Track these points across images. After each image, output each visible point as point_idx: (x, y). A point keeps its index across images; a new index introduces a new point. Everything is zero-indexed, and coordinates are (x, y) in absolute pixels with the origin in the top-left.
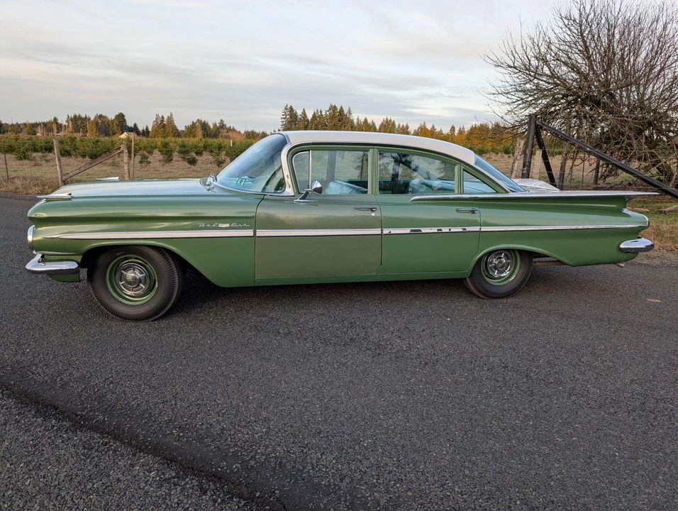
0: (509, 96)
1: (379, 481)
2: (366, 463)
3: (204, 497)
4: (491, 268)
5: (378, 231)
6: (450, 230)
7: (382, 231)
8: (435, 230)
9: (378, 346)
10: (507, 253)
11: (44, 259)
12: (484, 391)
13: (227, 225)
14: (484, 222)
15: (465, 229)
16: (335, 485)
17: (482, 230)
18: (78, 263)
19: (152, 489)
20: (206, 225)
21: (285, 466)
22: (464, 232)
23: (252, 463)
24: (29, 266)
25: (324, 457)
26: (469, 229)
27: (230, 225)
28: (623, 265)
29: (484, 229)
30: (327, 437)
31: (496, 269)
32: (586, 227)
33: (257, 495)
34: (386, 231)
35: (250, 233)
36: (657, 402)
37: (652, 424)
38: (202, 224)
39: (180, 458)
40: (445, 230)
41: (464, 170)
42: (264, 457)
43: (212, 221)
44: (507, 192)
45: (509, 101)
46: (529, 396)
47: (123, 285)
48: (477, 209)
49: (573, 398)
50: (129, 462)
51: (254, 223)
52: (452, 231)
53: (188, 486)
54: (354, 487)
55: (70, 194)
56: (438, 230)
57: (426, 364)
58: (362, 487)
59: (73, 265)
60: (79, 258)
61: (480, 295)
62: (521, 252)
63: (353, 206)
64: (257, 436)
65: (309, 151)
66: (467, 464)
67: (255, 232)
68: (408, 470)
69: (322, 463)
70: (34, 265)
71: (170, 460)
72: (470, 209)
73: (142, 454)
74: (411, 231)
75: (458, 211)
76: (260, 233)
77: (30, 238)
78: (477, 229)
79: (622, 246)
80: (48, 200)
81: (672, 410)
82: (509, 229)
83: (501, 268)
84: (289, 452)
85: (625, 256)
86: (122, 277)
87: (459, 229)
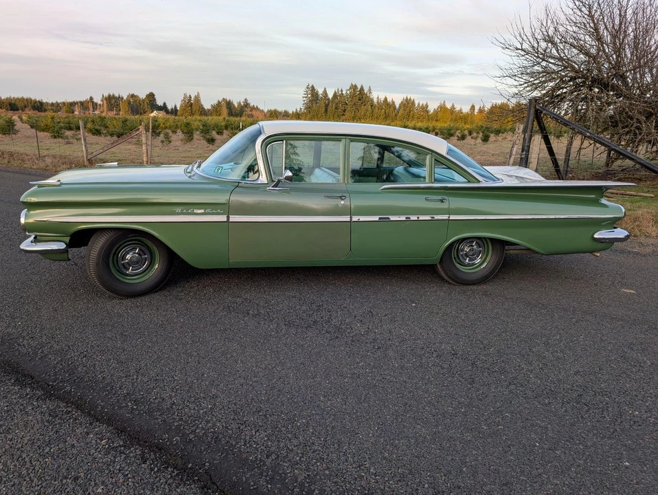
0: (517, 79)
1: (302, 459)
2: (295, 442)
3: (143, 465)
4: (462, 255)
5: (347, 219)
6: (418, 218)
7: (351, 218)
8: (403, 218)
9: (338, 329)
10: (478, 241)
11: (36, 240)
12: (427, 377)
13: (202, 211)
14: (453, 211)
15: (432, 218)
16: (261, 460)
17: (451, 218)
18: (66, 244)
19: (100, 456)
20: (182, 210)
21: (220, 440)
22: (433, 220)
23: (191, 436)
24: (23, 246)
25: (258, 434)
26: (437, 217)
27: (205, 211)
28: (598, 255)
30: (265, 416)
31: (467, 256)
32: (557, 217)
33: (189, 466)
34: (355, 219)
35: (223, 218)
36: (595, 395)
37: (582, 417)
38: (179, 210)
39: (129, 429)
40: (414, 218)
41: (435, 160)
42: (203, 432)
43: (188, 207)
44: (479, 182)
45: (516, 83)
46: (470, 384)
48: (446, 197)
49: (512, 387)
50: (85, 430)
51: (228, 208)
52: (420, 219)
53: (132, 455)
54: (278, 464)
55: (59, 181)
56: (407, 218)
57: (379, 348)
58: (285, 464)
59: (62, 246)
60: (67, 239)
61: (451, 281)
62: (493, 240)
63: (324, 194)
64: (202, 411)
65: (283, 141)
66: (388, 447)
67: (228, 218)
68: (332, 450)
69: (255, 440)
70: (27, 245)
71: (121, 431)
72: (440, 198)
73: (98, 423)
74: (380, 218)
75: (426, 199)
76: (233, 218)
77: (23, 221)
78: (445, 217)
79: (596, 236)
80: (40, 186)
81: (607, 403)
82: (479, 218)
83: (473, 256)
84: (227, 428)
85: (600, 246)
87: (428, 218)
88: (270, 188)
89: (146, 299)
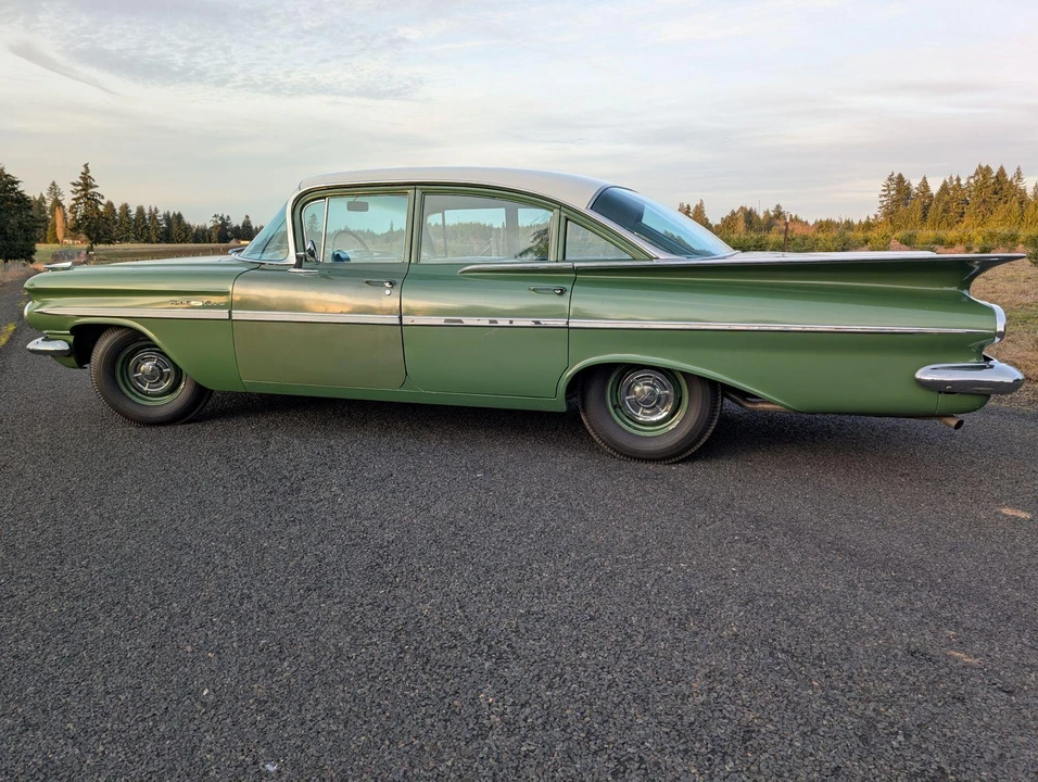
5: (394, 320)
6: (511, 322)
7: (401, 318)
8: (485, 322)
11: (47, 339)
13: (200, 303)
14: (576, 309)
15: (536, 322)
17: (571, 325)
18: (69, 344)
20: (178, 301)
22: (537, 326)
26: (545, 322)
27: (203, 303)
29: (574, 323)
34: (407, 320)
35: (224, 314)
40: (503, 322)
41: (569, 219)
48: (569, 286)
51: (231, 301)
52: (514, 324)
56: (491, 322)
60: (70, 338)
63: (364, 279)
65: (325, 198)
67: (230, 314)
70: (38, 344)
74: (446, 321)
75: (532, 290)
76: (236, 315)
77: (26, 313)
78: (561, 322)
79: (918, 375)
87: (528, 322)
88: (292, 270)
89: (154, 431)
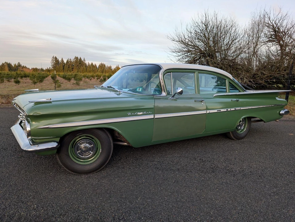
7: (206, 111)
13: (141, 113)
14: (241, 105)
17: (241, 109)
20: (131, 113)
22: (235, 110)
26: (237, 109)
27: (143, 113)
28: (278, 121)
31: (239, 126)
34: (208, 112)
35: (151, 117)
38: (129, 114)
40: (229, 110)
41: (229, 82)
44: (244, 91)
47: (79, 153)
48: (238, 99)
51: (154, 111)
52: (231, 110)
55: (51, 99)
56: (227, 110)
65: (171, 72)
67: (154, 116)
72: (236, 99)
74: (217, 111)
75: (232, 101)
76: (157, 116)
78: (239, 108)
79: (281, 113)
82: (249, 108)
83: (241, 126)
86: (78, 148)
88: (170, 98)
